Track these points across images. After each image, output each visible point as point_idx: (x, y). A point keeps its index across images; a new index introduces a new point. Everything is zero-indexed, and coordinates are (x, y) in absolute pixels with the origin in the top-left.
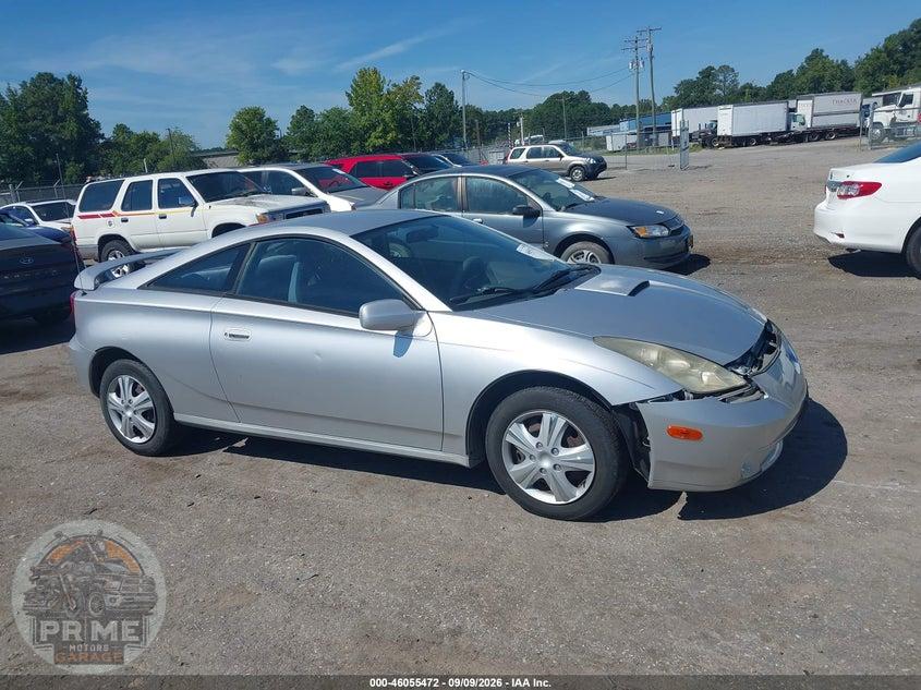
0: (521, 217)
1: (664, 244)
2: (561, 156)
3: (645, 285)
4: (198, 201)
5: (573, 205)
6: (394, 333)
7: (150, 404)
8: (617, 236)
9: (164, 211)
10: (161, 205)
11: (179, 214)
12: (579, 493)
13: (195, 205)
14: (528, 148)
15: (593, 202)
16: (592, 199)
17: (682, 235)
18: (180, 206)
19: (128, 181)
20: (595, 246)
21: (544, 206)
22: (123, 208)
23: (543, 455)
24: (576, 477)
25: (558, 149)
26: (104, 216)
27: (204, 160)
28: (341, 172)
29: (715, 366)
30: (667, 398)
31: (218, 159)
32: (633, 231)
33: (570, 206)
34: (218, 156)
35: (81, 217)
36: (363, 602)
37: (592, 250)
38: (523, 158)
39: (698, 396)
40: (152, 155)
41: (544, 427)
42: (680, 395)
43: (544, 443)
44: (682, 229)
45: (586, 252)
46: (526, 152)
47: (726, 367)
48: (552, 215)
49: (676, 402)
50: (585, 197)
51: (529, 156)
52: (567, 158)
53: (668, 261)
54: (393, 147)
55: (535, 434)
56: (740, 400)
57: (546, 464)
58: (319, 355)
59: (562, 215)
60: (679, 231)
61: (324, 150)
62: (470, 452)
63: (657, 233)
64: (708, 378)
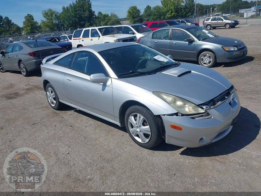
0: (188, 42)
1: (235, 53)
2: (222, 20)
3: (190, 72)
4: (100, 35)
5: (206, 39)
6: (102, 84)
7: (54, 96)
8: (218, 49)
9: (92, 38)
10: (91, 37)
11: (95, 39)
12: (147, 140)
13: (99, 37)
14: (212, 18)
15: (214, 38)
16: (214, 37)
17: (244, 50)
18: (95, 37)
19: (84, 29)
20: (210, 53)
21: (195, 39)
22: (83, 37)
23: (137, 127)
24: (146, 136)
25: (222, 18)
26: (78, 39)
27: (120, 22)
28: (145, 26)
29: (193, 105)
30: (172, 115)
31: (124, 21)
32: (223, 48)
33: (204, 39)
34: (124, 20)
35: (73, 39)
36: (74, 164)
37: (210, 54)
38: (210, 21)
39: (182, 115)
40: (107, 20)
41: (138, 118)
42: (177, 114)
43: (138, 123)
44: (244, 47)
45: (207, 55)
46: (211, 19)
47: (198, 106)
48: (197, 42)
49: (175, 116)
50: (211, 36)
51: (212, 20)
52: (224, 21)
53: (235, 59)
54: (174, 17)
55: (136, 120)
56: (201, 118)
57: (138, 130)
58: (85, 88)
59: (201, 42)
60: (242, 48)
61: (153, 18)
62: (121, 122)
63: (232, 49)
64: (188, 109)
